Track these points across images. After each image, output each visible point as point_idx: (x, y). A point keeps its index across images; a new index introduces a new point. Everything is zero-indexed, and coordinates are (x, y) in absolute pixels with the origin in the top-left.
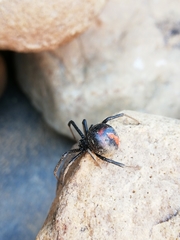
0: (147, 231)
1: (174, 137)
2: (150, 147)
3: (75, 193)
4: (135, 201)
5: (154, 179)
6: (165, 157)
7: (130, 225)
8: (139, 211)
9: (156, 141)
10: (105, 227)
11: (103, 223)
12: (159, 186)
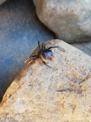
0: (52, 93)
1: (75, 62)
2: (65, 63)
3: (30, 72)
4: (51, 81)
5: (62, 75)
6: (69, 68)
7: (47, 89)
8: (52, 85)
9: (68, 61)
10: (38, 87)
11: (38, 85)
12: (62, 79)
